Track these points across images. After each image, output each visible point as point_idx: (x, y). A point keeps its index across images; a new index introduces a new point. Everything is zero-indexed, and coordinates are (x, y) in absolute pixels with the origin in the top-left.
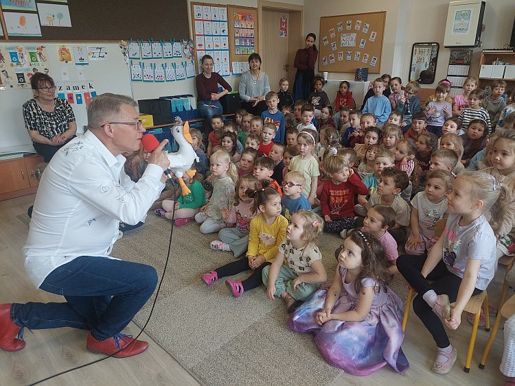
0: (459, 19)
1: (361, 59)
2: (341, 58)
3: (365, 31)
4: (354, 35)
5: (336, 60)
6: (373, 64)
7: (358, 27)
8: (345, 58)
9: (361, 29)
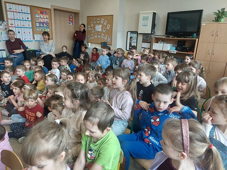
0: (144, 20)
1: (104, 38)
2: (96, 37)
3: (105, 24)
4: (101, 26)
5: (94, 37)
6: (109, 40)
7: (102, 22)
8: (97, 36)
9: (104, 23)
